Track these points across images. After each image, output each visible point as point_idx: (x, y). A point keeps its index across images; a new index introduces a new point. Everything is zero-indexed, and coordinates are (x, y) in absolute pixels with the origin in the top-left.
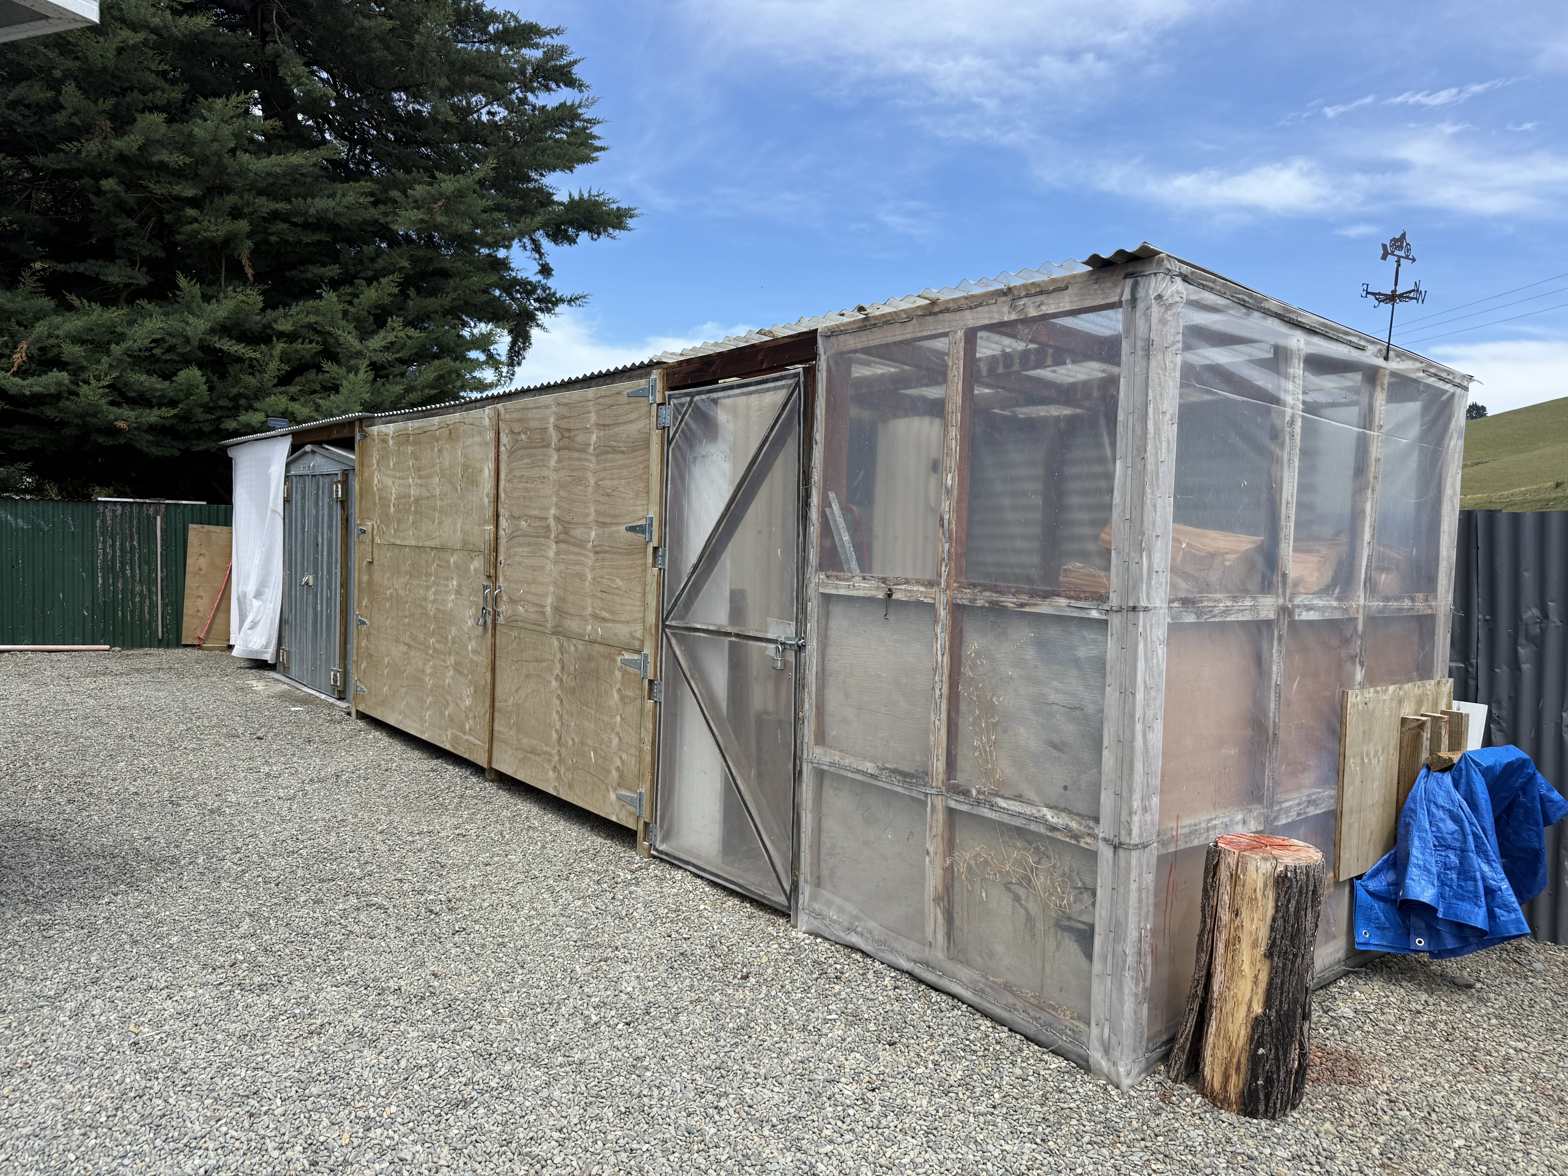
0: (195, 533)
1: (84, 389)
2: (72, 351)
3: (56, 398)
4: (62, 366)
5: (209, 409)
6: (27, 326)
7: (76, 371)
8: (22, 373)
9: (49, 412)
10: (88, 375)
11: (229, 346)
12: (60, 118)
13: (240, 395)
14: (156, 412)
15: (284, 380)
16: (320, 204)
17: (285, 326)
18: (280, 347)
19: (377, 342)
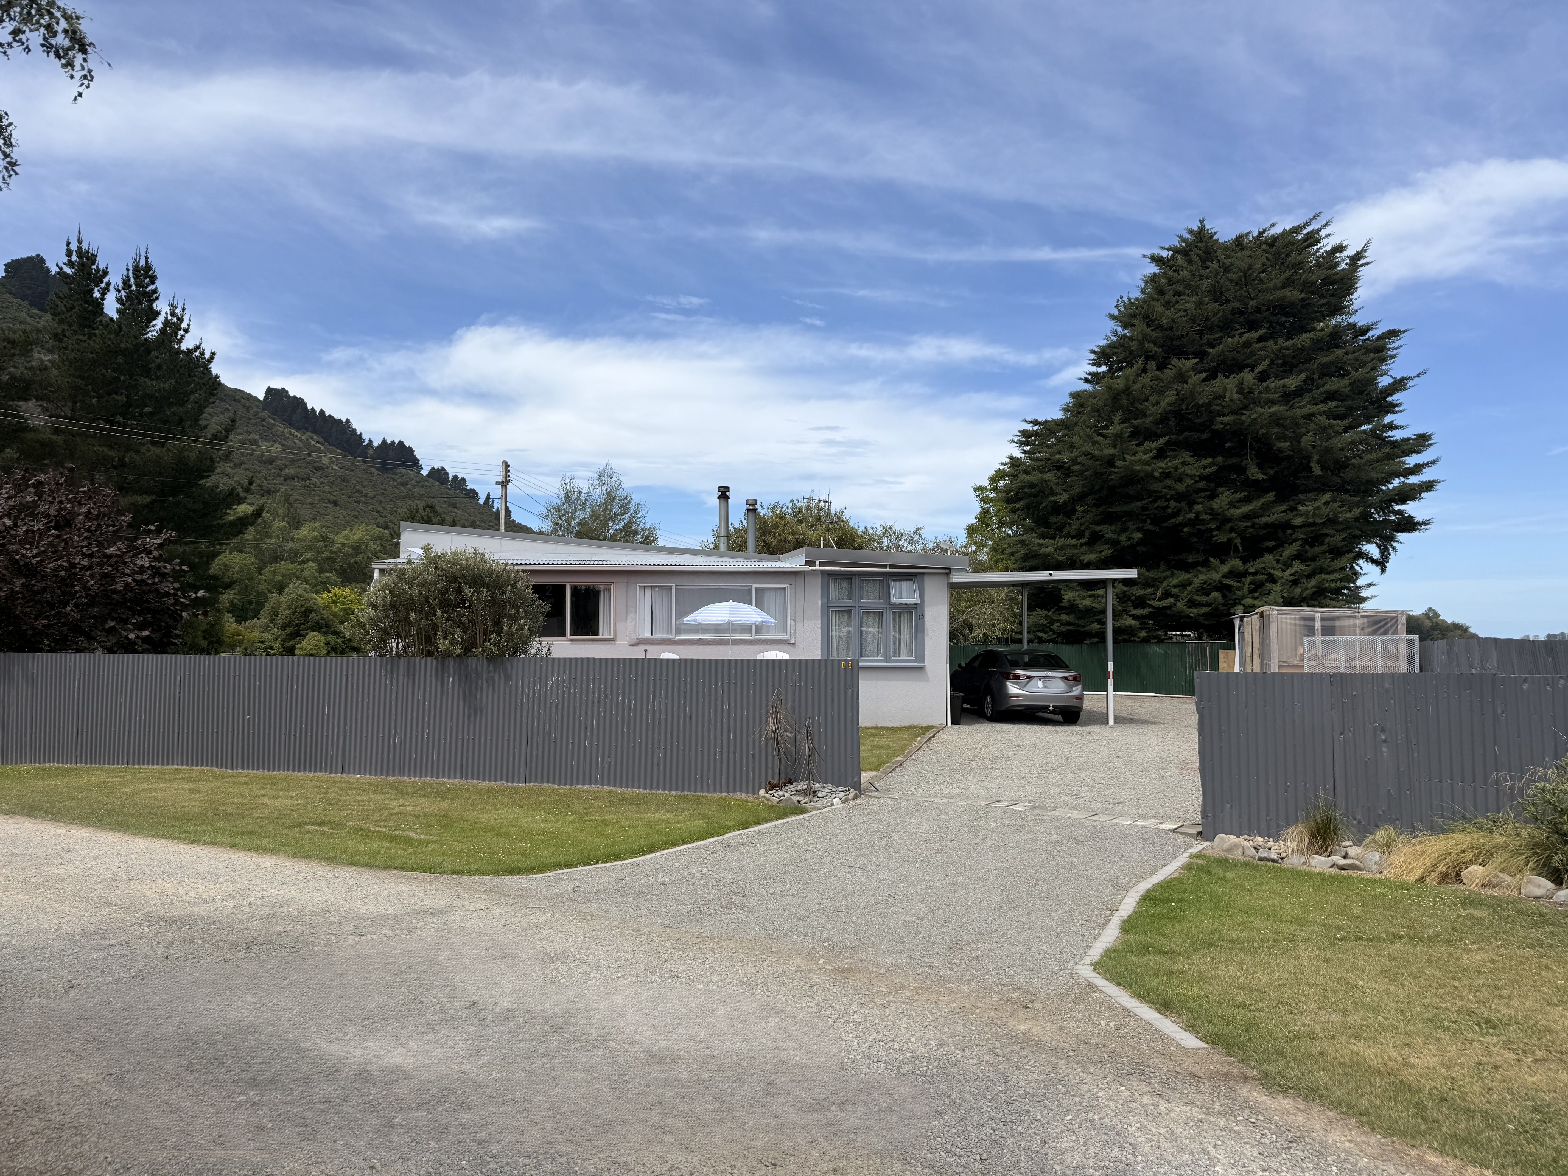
0: (1222, 654)
1: (1178, 604)
2: (1175, 591)
3: (1169, 607)
4: (1172, 596)
5: (1224, 605)
6: (1162, 582)
7: (1176, 597)
8: (1160, 599)
9: (1169, 612)
10: (1180, 598)
11: (1228, 582)
12: (1170, 511)
13: (1236, 599)
14: (1204, 609)
15: (1251, 592)
16: (1265, 520)
17: (1252, 570)
18: (1249, 578)
19: (1287, 573)
